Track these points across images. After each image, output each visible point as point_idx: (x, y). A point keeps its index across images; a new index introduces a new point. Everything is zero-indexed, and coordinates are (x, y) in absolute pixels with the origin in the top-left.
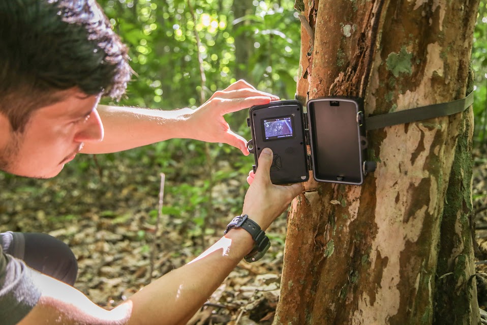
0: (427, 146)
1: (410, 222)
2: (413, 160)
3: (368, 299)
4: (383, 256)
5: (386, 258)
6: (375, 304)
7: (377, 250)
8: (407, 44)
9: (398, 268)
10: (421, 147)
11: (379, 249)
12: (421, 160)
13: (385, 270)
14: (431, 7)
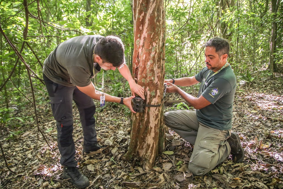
1: (156, 121)
6: (150, 135)
8: (154, 90)
12: (157, 110)
13: (152, 129)
14: (157, 84)
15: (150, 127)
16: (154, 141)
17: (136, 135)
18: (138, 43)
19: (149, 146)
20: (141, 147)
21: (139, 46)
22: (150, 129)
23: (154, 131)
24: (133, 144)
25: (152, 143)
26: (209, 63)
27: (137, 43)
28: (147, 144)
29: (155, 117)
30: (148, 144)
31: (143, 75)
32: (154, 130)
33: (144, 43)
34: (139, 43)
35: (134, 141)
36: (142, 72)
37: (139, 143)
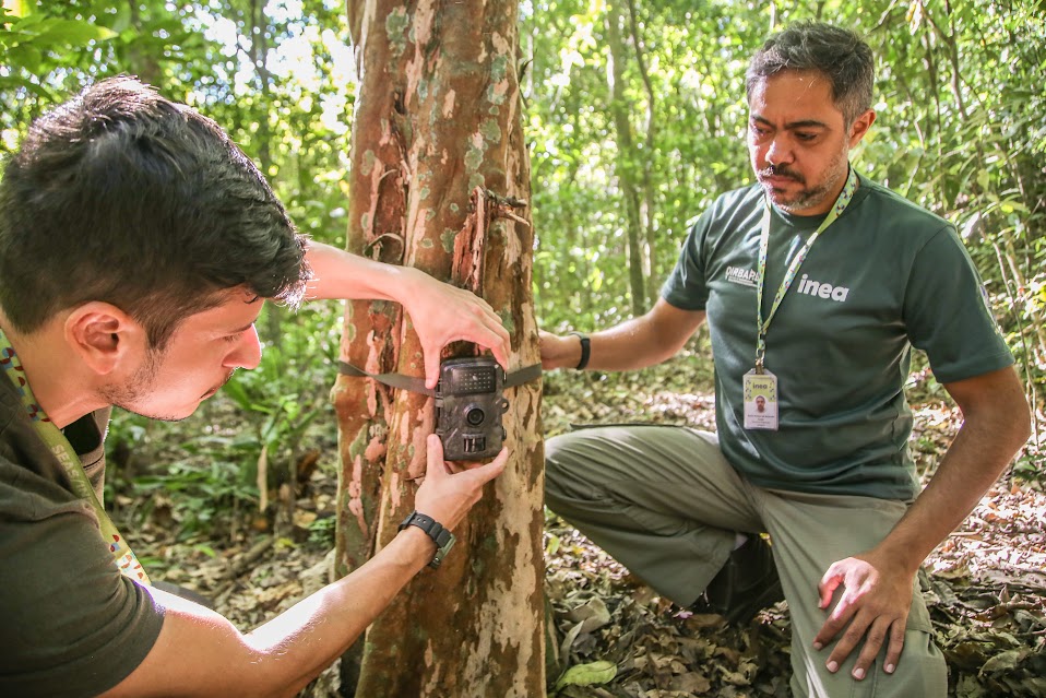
0: (535, 408)
1: (533, 490)
2: (525, 424)
3: (503, 584)
4: (512, 534)
5: (517, 535)
6: (512, 588)
7: (503, 528)
8: (506, 303)
9: (530, 541)
10: (530, 410)
11: (506, 526)
12: (532, 424)
13: (518, 547)
14: (520, 266)
15: (500, 536)
16: (539, 619)
17: (408, 605)
18: (400, 30)
19: (506, 657)
20: (452, 678)
21: (402, 47)
22: (502, 547)
23: (530, 555)
24: (385, 674)
25: (530, 633)
26: (794, 168)
27: (390, 33)
28: (495, 646)
29: (528, 466)
30: (504, 643)
31: (448, 211)
32: (529, 547)
33: (436, 31)
34: (407, 30)
35: (394, 650)
36: (439, 193)
37: (438, 653)
